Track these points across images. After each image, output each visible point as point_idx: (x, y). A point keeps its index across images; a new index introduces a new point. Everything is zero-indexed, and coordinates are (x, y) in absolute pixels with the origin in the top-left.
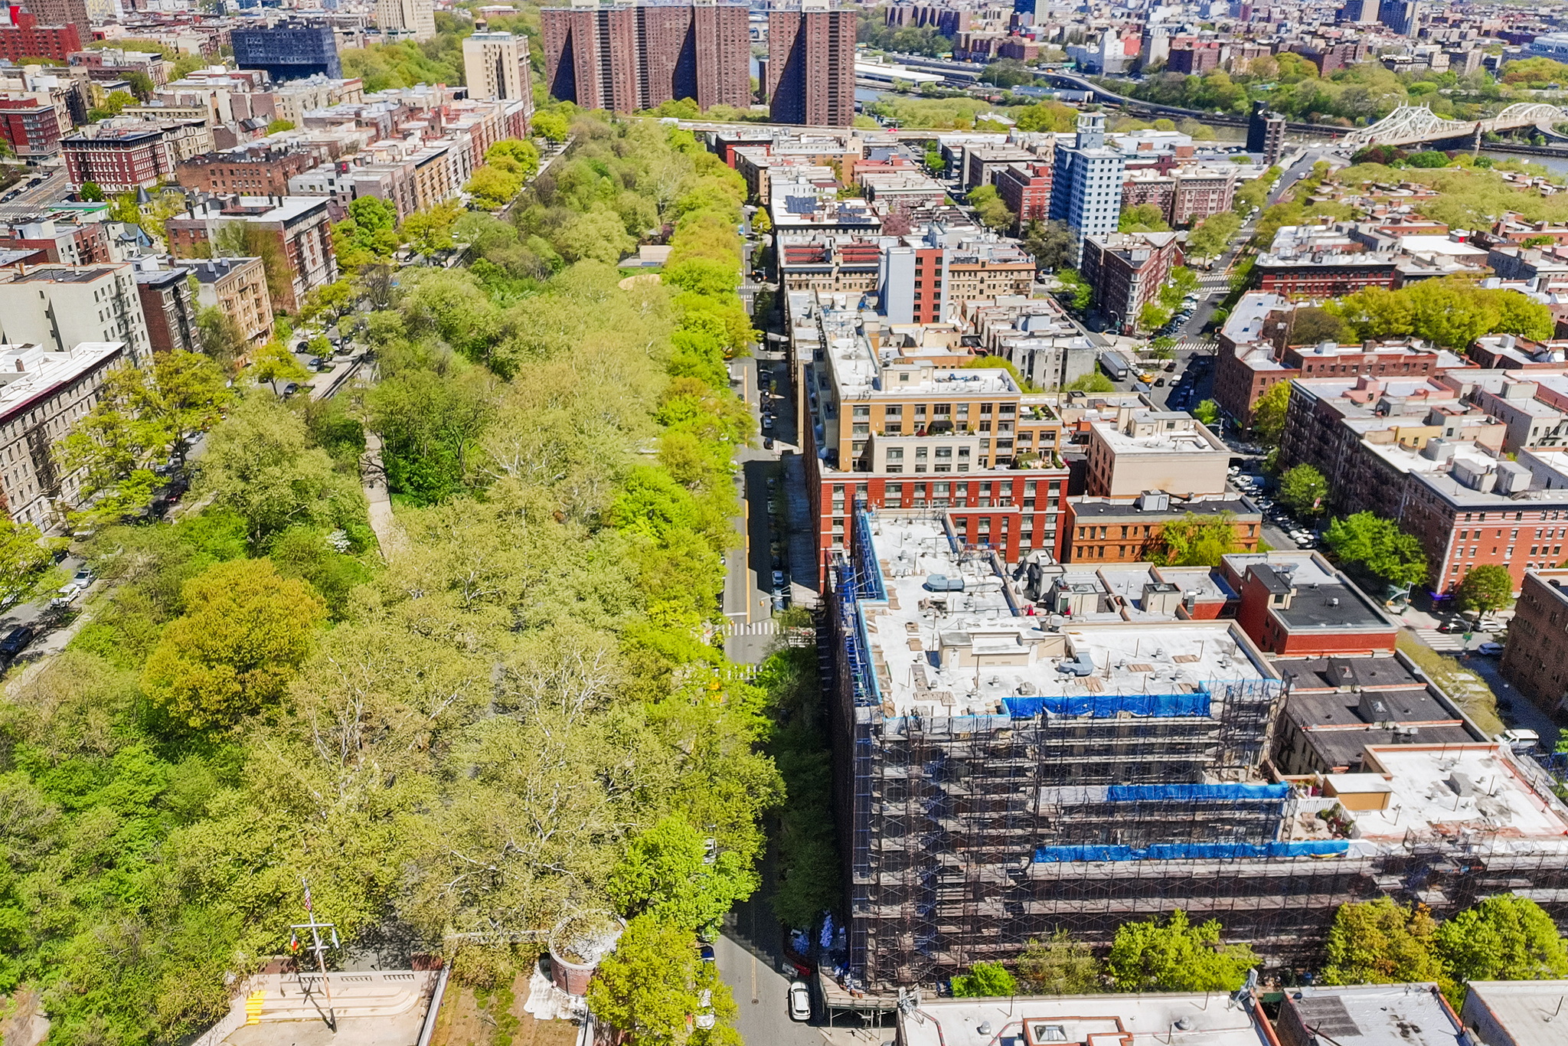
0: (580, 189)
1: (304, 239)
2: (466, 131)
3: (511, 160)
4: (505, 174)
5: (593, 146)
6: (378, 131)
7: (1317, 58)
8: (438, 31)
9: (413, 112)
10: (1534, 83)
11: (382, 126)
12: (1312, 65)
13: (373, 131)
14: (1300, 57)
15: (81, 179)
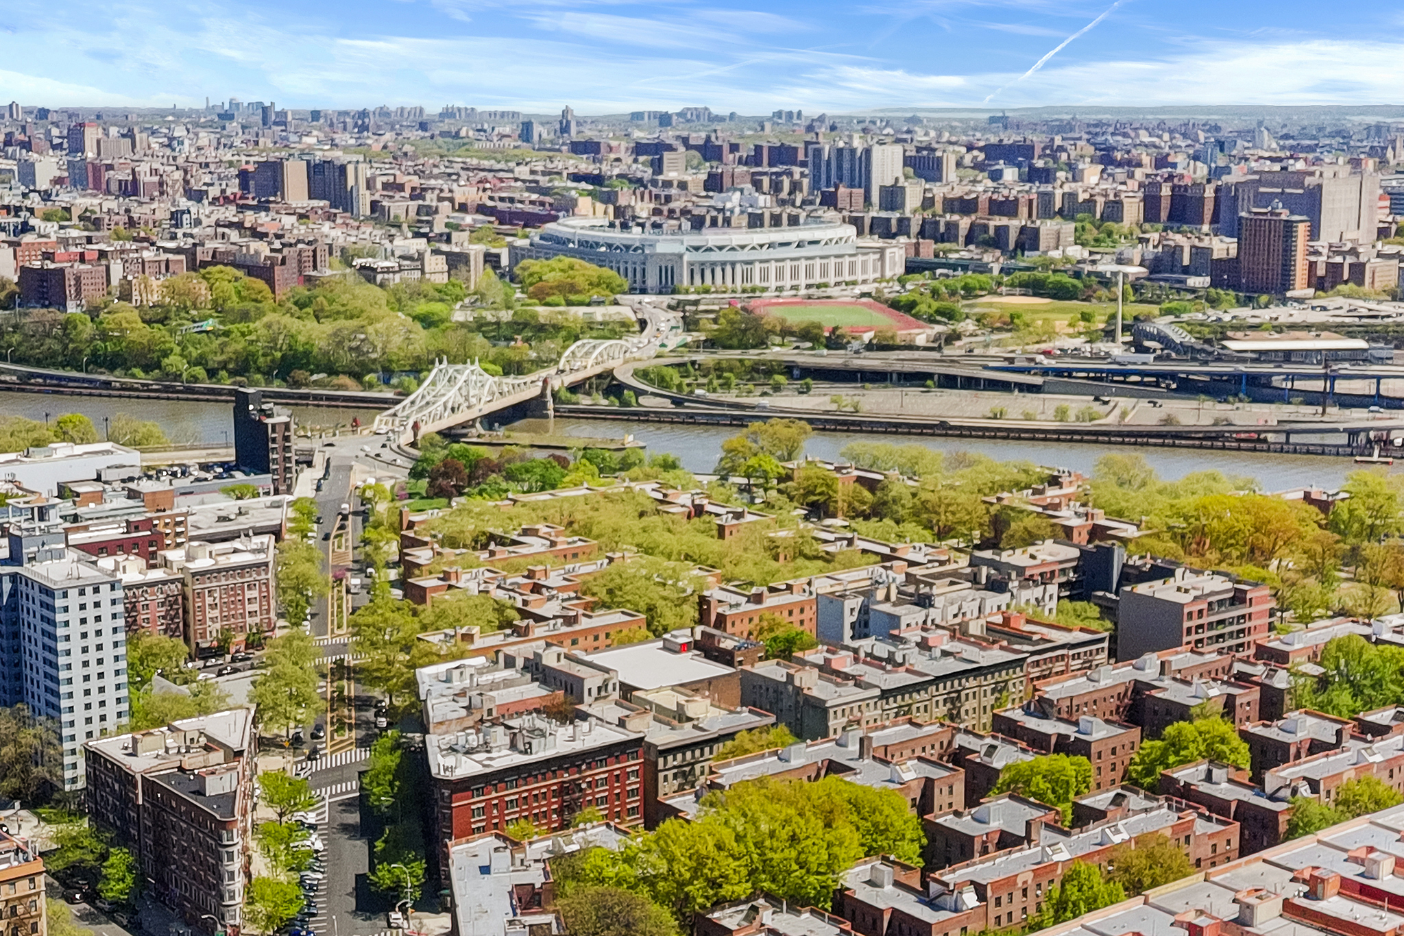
7: (263, 272)
10: (573, 297)
12: (260, 284)
14: (240, 273)
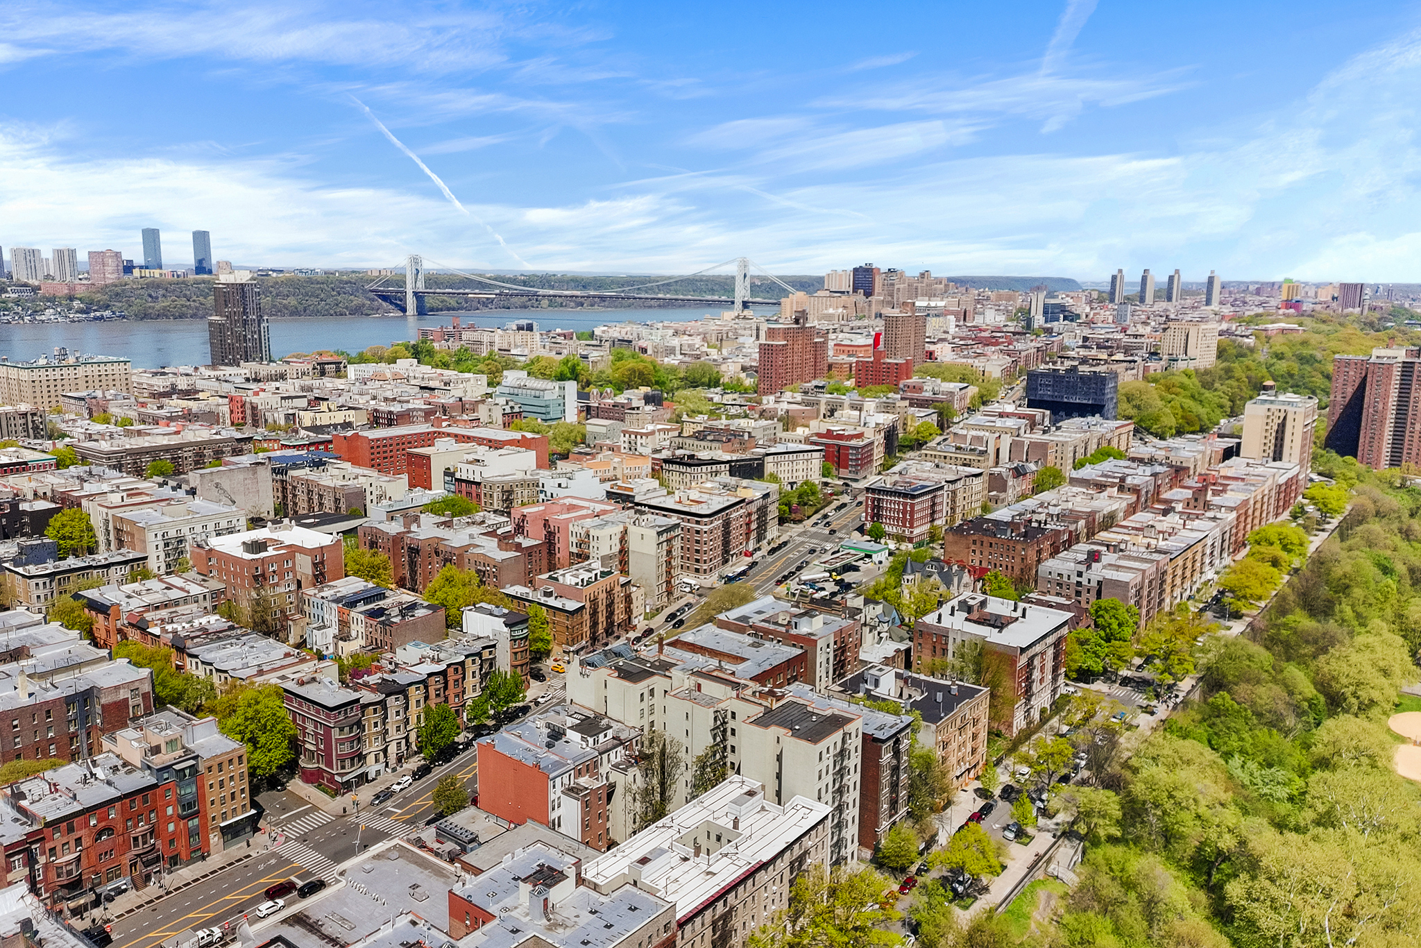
0: (1357, 592)
1: (1036, 662)
2: (1231, 509)
3: (1277, 550)
4: (1267, 568)
5: (1375, 527)
6: (1138, 498)
8: (1219, 357)
9: (1179, 472)
11: (1143, 492)
13: (1133, 498)
15: (872, 518)
